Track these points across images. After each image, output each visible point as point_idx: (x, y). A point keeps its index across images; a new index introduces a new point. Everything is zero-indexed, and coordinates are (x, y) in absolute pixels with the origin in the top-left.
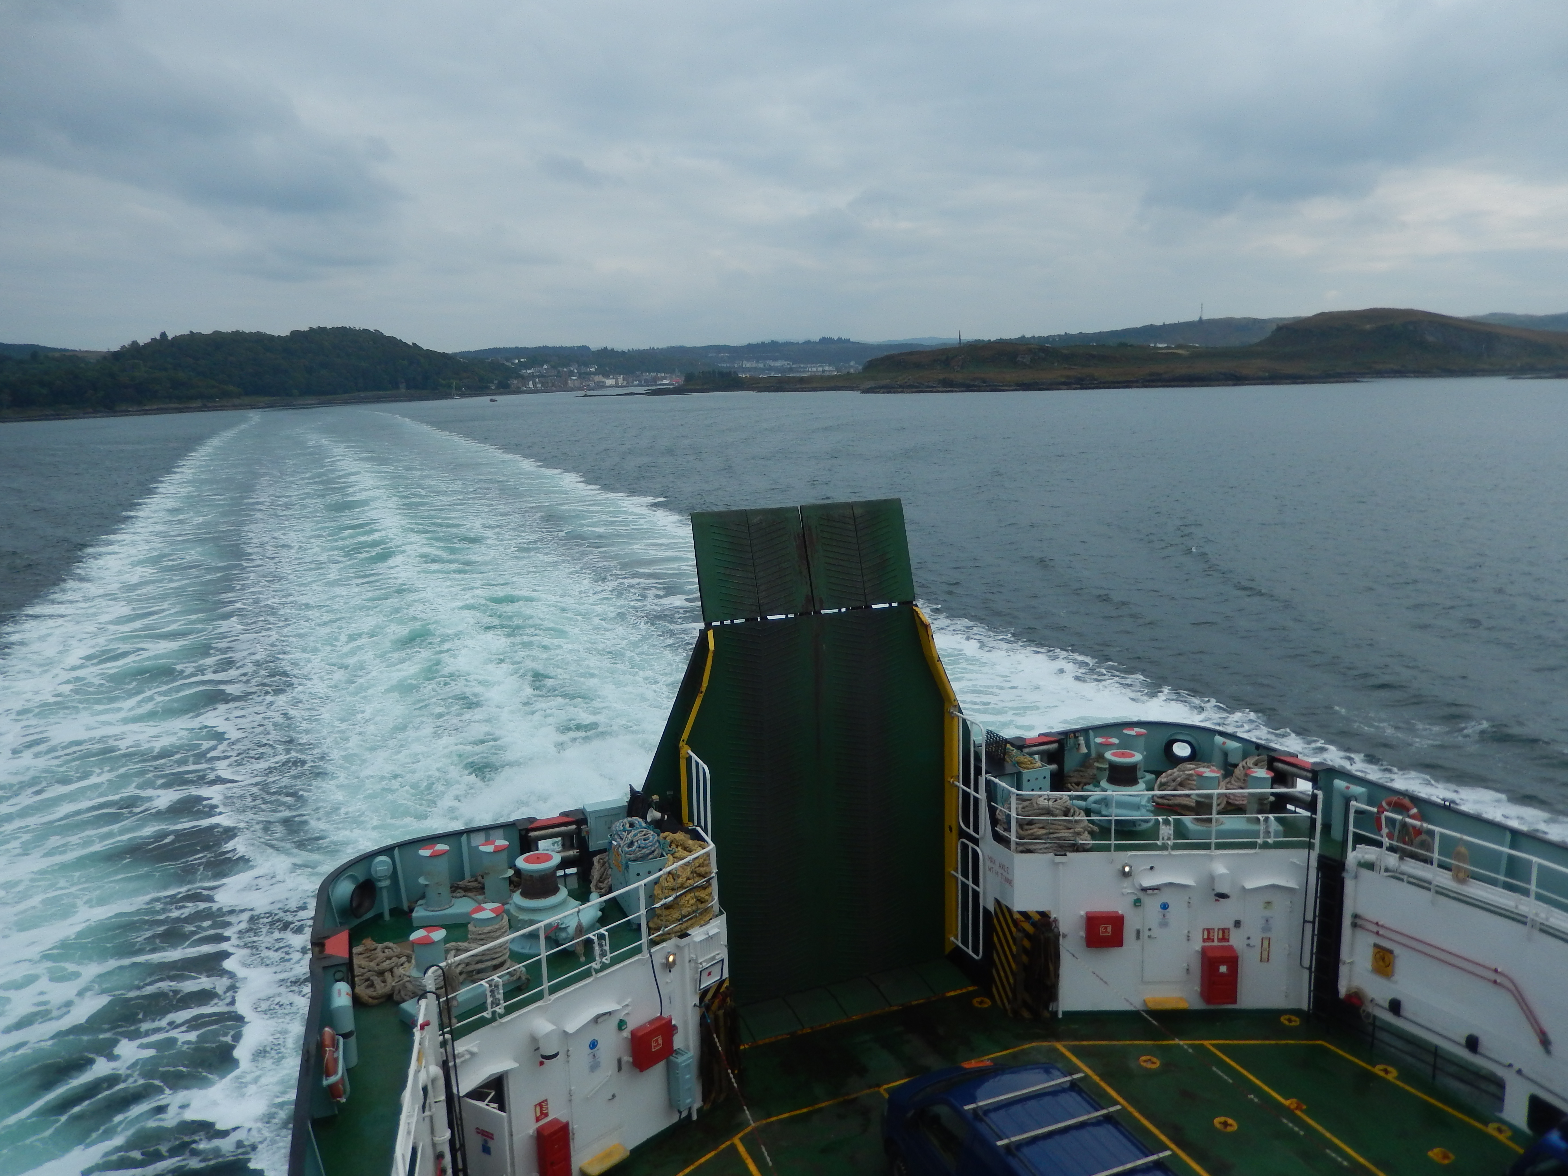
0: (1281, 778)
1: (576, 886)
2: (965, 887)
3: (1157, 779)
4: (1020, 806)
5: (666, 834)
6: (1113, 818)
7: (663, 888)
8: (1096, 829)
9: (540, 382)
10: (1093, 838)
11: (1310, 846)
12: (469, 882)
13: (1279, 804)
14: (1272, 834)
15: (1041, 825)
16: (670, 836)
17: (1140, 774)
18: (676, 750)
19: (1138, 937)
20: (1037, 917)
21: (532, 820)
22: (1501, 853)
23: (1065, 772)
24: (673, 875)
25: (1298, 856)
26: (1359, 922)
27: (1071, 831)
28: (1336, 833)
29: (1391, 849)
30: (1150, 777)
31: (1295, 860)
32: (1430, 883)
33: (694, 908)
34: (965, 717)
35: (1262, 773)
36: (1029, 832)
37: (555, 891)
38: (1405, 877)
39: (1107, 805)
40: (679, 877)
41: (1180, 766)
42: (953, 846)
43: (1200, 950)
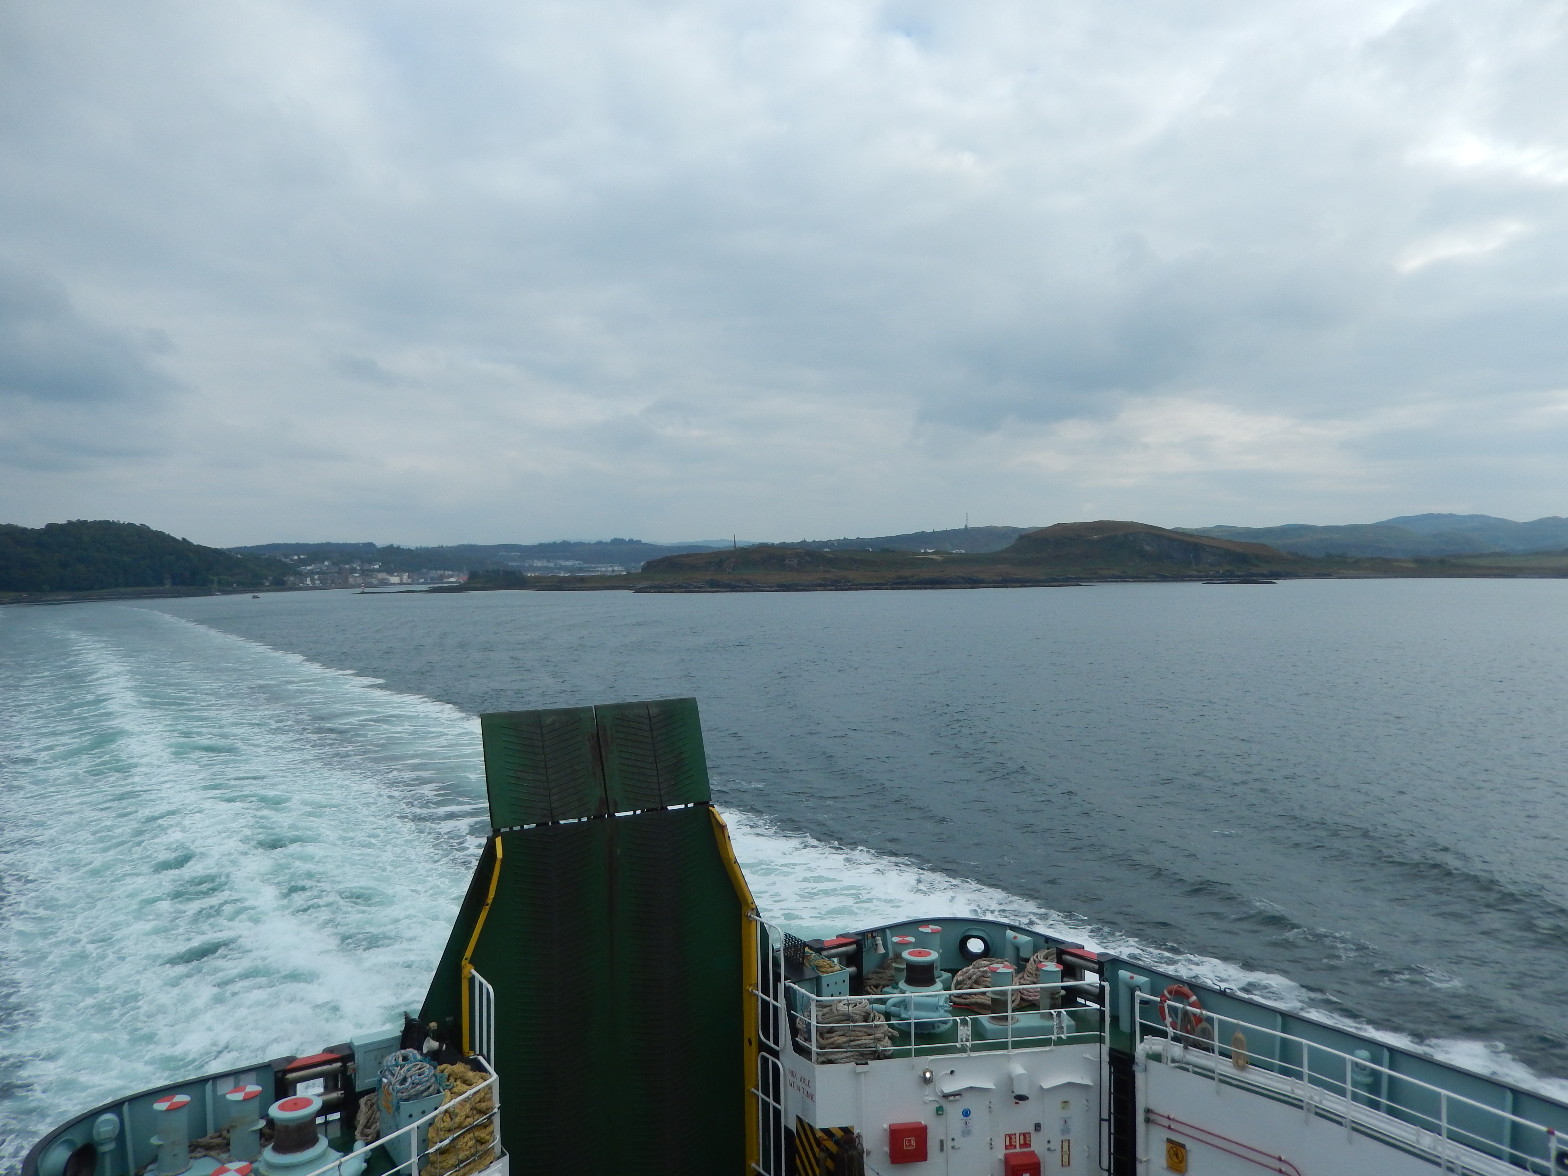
0: (1070, 971)
1: (338, 1134)
2: (766, 1105)
3: (953, 977)
4: (820, 1014)
5: (444, 1066)
6: (913, 1021)
7: (438, 1130)
8: (896, 1033)
9: (319, 579)
10: (894, 1044)
11: (1101, 1040)
12: (212, 1138)
13: (1070, 997)
14: (1065, 1030)
15: (842, 1033)
16: (448, 1068)
17: (936, 973)
18: (458, 969)
19: (942, 1149)
20: (840, 1134)
21: (291, 1059)
22: (1275, 1036)
23: (864, 974)
24: (449, 1113)
25: (1090, 1051)
26: (1152, 1117)
27: (871, 1037)
28: (1124, 1026)
29: (1176, 1039)
30: (946, 975)
31: (1088, 1056)
32: (1213, 1072)
33: (473, 1150)
34: (762, 920)
35: (1052, 966)
36: (830, 1041)
37: (313, 1141)
38: (1190, 1067)
39: (906, 1008)
40: (457, 1115)
41: (975, 963)
42: (753, 1060)
43: (1003, 1158)
